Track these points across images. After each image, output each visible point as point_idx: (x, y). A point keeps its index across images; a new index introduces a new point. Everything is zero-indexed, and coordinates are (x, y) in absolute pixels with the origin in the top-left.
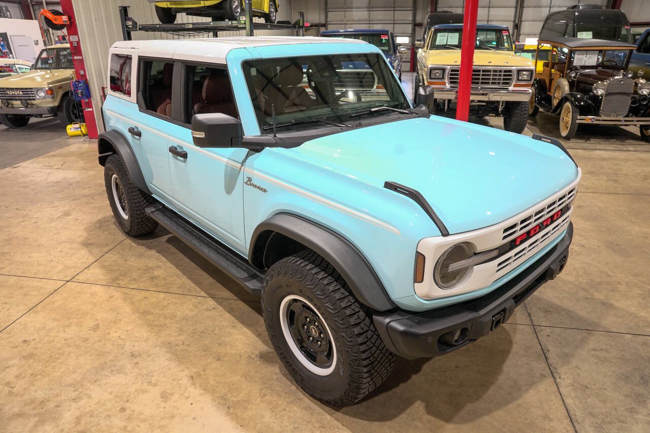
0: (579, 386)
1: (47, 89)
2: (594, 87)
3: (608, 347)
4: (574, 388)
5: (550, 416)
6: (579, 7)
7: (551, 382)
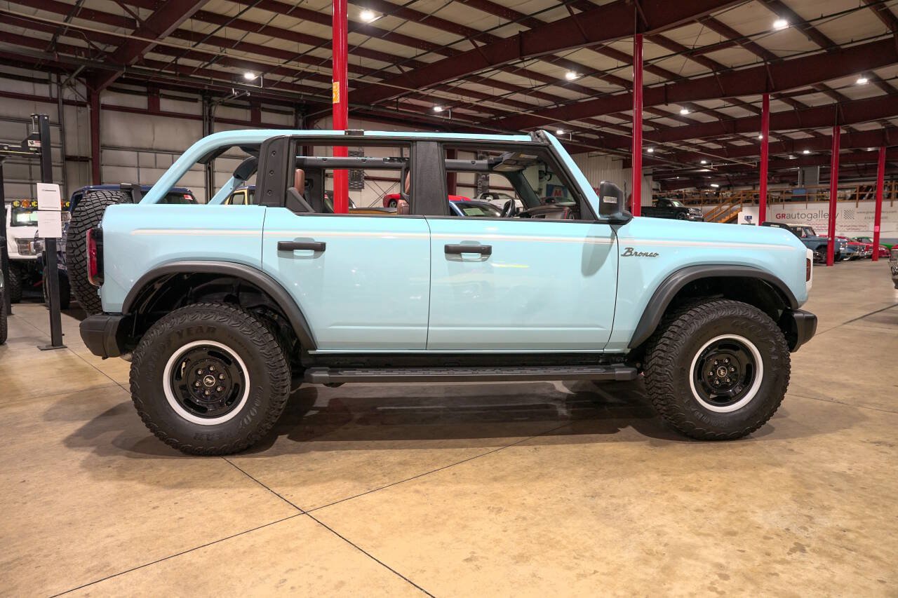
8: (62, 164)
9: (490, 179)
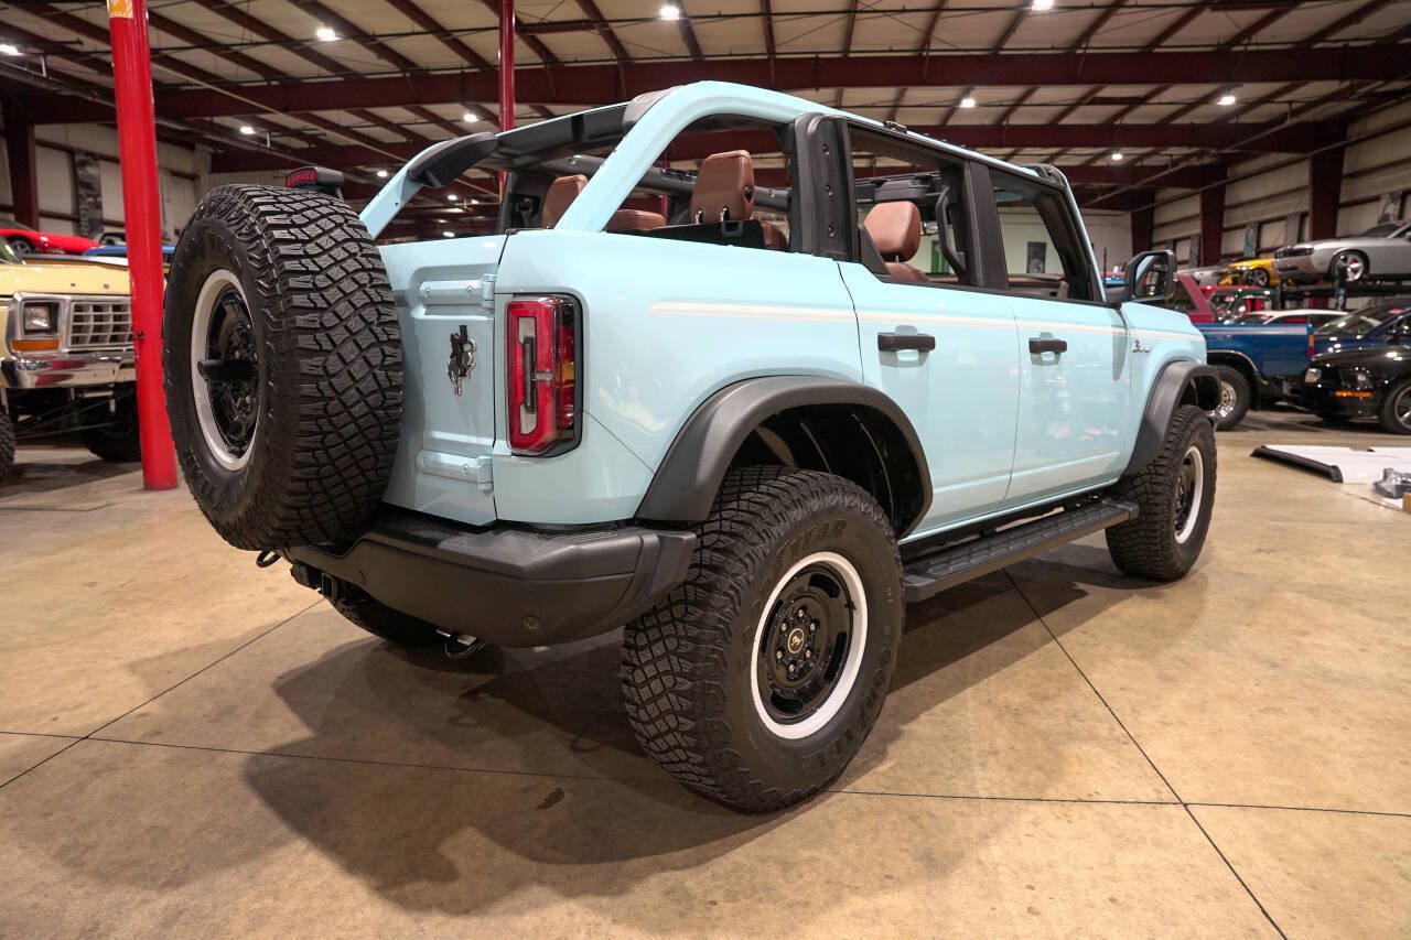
9: (104, 205)
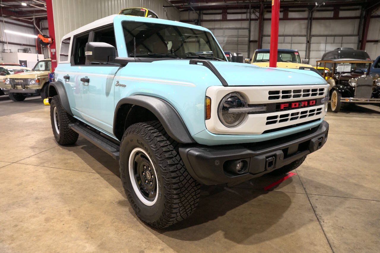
0: (337, 227)
1: (37, 79)
2: (349, 81)
3: (359, 207)
4: (333, 228)
5: (315, 243)
6: (341, 49)
7: (317, 224)
8: (248, 44)
